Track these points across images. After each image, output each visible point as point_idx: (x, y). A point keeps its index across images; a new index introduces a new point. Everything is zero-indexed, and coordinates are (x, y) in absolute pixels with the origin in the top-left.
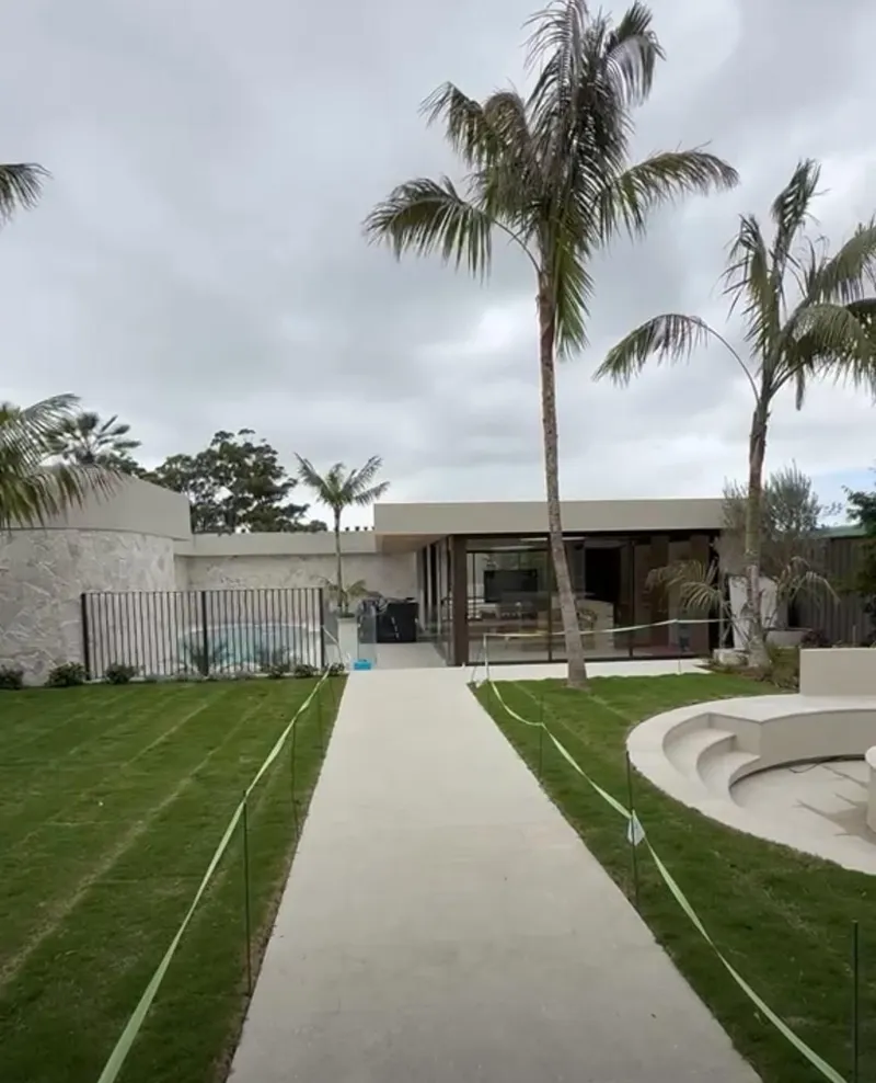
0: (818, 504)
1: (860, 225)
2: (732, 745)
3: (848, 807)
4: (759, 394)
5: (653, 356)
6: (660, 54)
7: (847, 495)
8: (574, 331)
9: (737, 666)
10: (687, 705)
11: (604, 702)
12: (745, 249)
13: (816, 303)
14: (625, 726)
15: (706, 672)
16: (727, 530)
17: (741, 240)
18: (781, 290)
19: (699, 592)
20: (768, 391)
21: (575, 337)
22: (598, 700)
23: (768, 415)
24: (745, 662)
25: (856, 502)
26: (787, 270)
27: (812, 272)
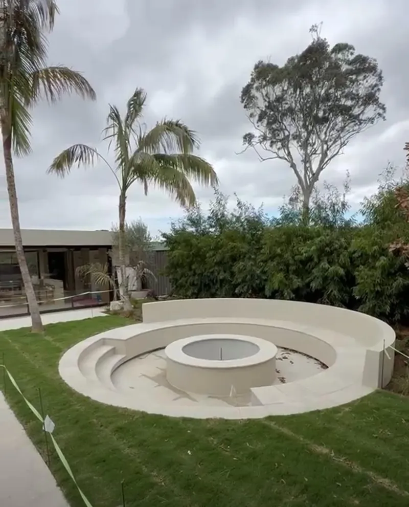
0: (150, 236)
1: (158, 122)
2: (114, 352)
3: (159, 372)
4: (122, 188)
5: (75, 164)
6: (57, 10)
7: (161, 234)
8: (23, 142)
9: (119, 310)
10: (94, 335)
11: (51, 339)
12: (112, 121)
13: (142, 151)
14: (59, 352)
15: (105, 315)
16: (114, 246)
17: (110, 116)
18: (129, 142)
19: (101, 277)
20: (125, 187)
21: (25, 147)
22: (48, 338)
23: (126, 197)
24: (122, 308)
25: (164, 237)
26: (131, 134)
27: (141, 137)
